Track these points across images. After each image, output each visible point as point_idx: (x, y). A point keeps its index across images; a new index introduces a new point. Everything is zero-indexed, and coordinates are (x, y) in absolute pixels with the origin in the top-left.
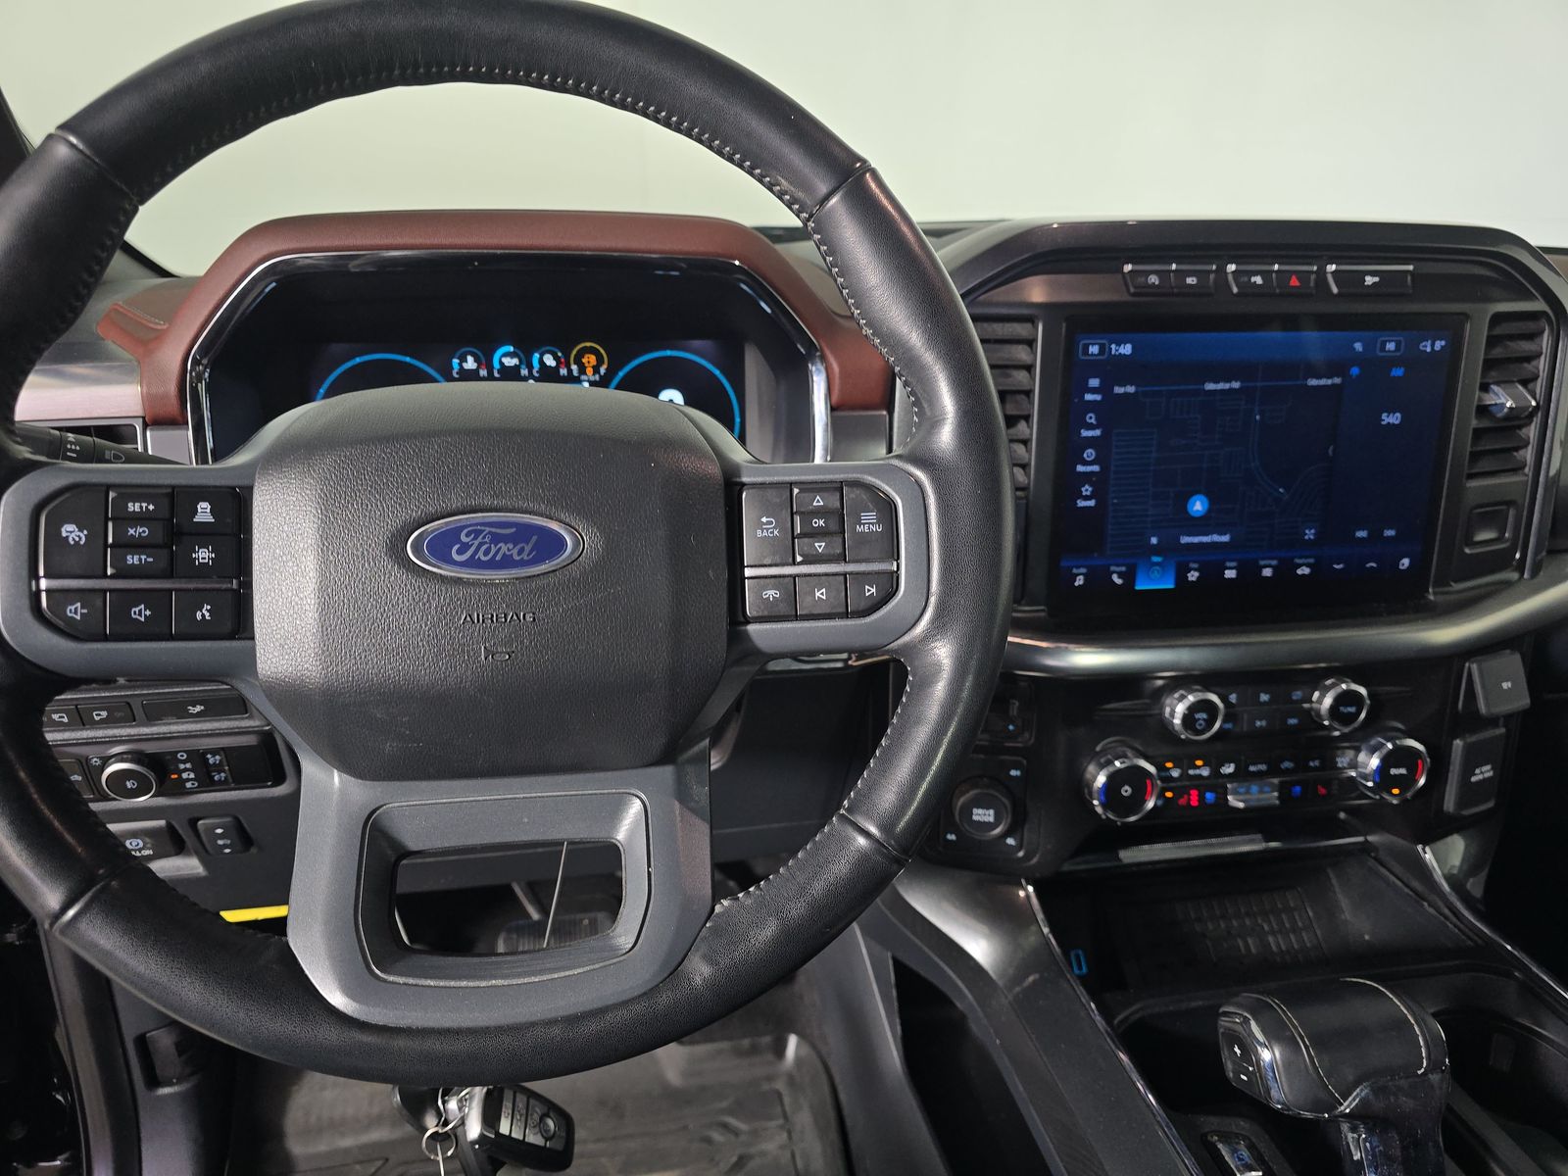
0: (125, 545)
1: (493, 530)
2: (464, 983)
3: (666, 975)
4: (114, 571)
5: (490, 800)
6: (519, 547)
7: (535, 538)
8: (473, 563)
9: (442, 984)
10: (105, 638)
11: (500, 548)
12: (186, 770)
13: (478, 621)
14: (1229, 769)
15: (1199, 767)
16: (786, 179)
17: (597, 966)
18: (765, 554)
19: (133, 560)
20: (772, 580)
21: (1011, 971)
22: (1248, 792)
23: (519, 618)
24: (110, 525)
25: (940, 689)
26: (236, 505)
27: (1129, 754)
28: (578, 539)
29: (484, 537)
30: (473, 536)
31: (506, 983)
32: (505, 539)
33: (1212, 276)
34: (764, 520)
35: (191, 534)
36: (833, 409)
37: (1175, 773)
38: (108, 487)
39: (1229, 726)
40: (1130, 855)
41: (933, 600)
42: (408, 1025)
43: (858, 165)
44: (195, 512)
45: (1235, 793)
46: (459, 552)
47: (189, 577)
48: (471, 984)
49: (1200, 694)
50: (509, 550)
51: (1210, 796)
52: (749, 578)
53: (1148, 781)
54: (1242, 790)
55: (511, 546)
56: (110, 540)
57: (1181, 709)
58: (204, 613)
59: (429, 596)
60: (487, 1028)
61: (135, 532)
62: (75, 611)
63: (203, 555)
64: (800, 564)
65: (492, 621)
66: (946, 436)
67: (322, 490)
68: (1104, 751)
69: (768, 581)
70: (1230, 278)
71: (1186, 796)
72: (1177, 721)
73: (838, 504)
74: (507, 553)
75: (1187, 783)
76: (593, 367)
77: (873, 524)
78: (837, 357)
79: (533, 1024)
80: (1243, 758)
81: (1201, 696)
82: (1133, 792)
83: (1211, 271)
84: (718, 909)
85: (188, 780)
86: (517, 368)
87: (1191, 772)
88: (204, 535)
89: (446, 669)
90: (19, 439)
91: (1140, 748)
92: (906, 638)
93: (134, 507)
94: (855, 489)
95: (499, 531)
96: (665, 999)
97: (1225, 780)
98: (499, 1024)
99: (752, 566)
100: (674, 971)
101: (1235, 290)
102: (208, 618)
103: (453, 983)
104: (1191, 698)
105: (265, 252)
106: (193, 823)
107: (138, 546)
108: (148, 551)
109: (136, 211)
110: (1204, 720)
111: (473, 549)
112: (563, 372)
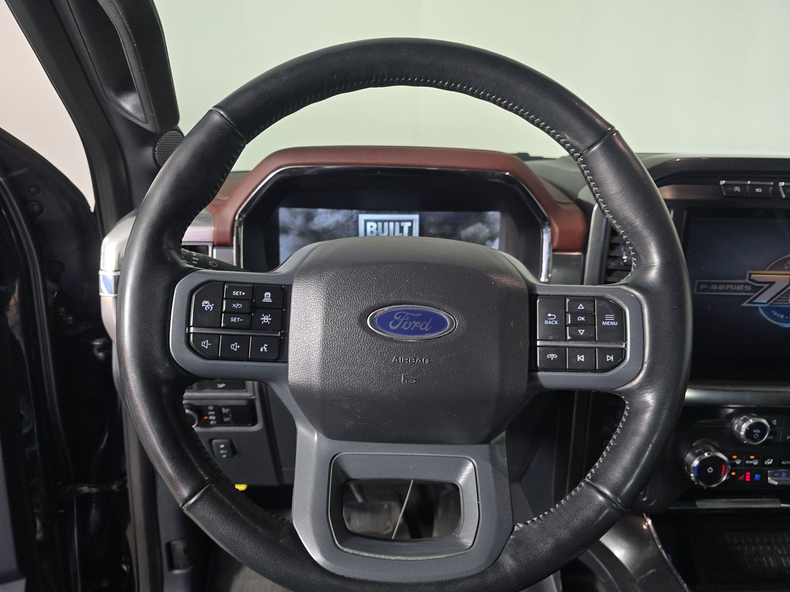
0: (231, 312)
1: (410, 314)
2: (383, 557)
3: (490, 564)
4: (224, 325)
5: (393, 455)
6: (423, 323)
7: (431, 319)
8: (399, 331)
9: (372, 555)
10: (218, 359)
11: (414, 324)
12: (211, 415)
13: (401, 361)
14: (769, 462)
15: (752, 460)
16: (569, 135)
17: (453, 555)
18: (549, 334)
19: (234, 320)
20: (553, 348)
21: (638, 565)
22: (780, 476)
23: (422, 361)
24: (225, 302)
25: (647, 416)
26: (283, 294)
27: (712, 450)
28: (452, 320)
29: (405, 318)
30: (400, 317)
31: (405, 559)
32: (417, 319)
33: (771, 188)
34: (549, 315)
35: (260, 308)
36: (554, 251)
37: (738, 462)
38: (225, 283)
39: (771, 437)
40: (703, 505)
41: (645, 366)
42: (355, 577)
43: (609, 129)
44: (263, 297)
45: (772, 476)
46: (394, 325)
47: (258, 330)
48: (387, 557)
49: (757, 419)
50: (418, 325)
51: (757, 477)
52: (538, 346)
53: (723, 466)
54: (776, 475)
55: (419, 323)
56: (224, 309)
57: (745, 426)
58: (264, 348)
59: (377, 346)
60: (395, 583)
61: (236, 306)
62: (205, 344)
63: (266, 319)
64: (569, 340)
65: (408, 362)
66: (653, 274)
67: (327, 289)
68: (697, 447)
69: (550, 349)
70: (781, 189)
71: (743, 476)
72: (742, 433)
73: (592, 309)
74: (417, 326)
75: (745, 468)
77: (612, 321)
78: (558, 224)
79: (420, 584)
80: (778, 456)
81: (757, 420)
82: (713, 471)
83: (770, 186)
84: (516, 528)
85: (212, 420)
87: (747, 462)
88: (267, 309)
89: (384, 385)
90: (183, 257)
91: (718, 446)
92: (628, 386)
93: (236, 293)
94: (602, 301)
95: (413, 315)
96: (490, 578)
97: (767, 468)
98: (401, 581)
99: (541, 340)
100: (494, 563)
101: (784, 196)
102: (266, 351)
103: (377, 556)
104: (751, 421)
105: (278, 164)
106: (210, 441)
107: (236, 313)
108: (241, 315)
109: (245, 146)
110: (758, 433)
111: (400, 323)
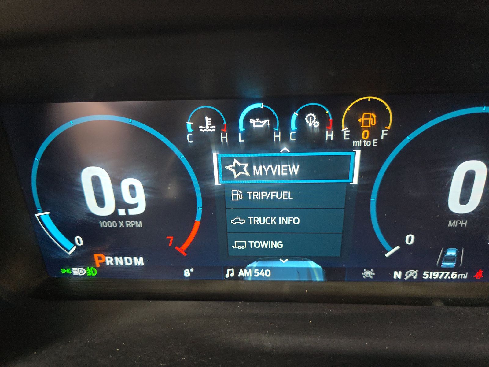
76: (371, 129)
86: (269, 132)
112: (330, 135)
